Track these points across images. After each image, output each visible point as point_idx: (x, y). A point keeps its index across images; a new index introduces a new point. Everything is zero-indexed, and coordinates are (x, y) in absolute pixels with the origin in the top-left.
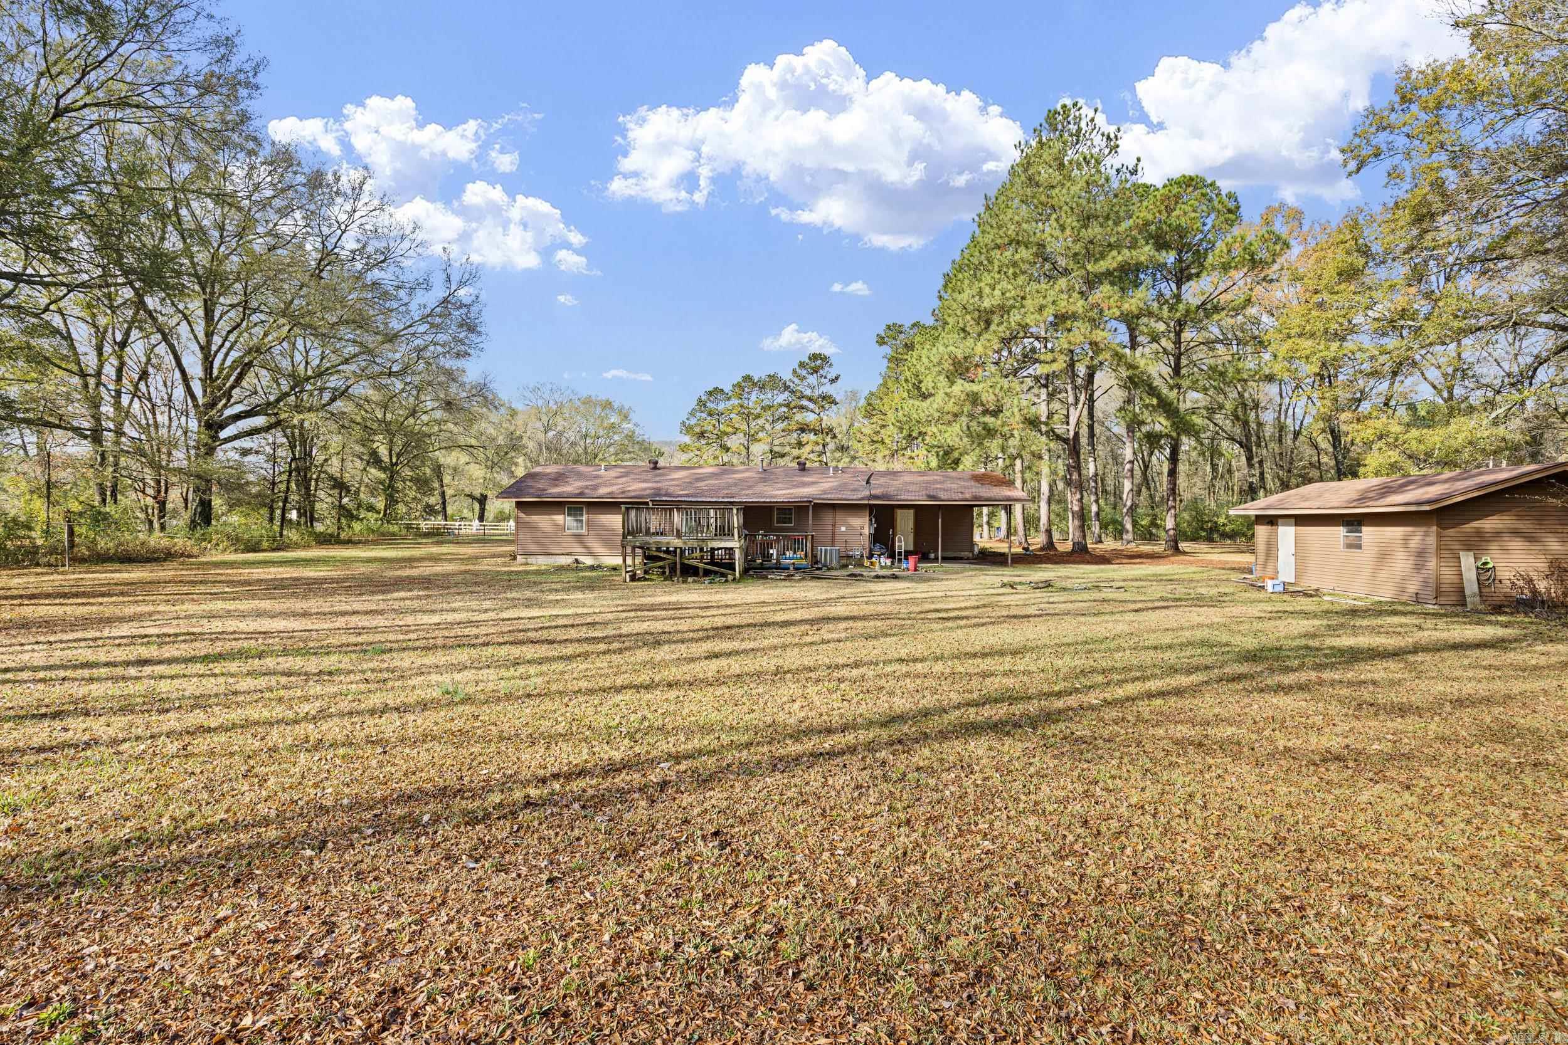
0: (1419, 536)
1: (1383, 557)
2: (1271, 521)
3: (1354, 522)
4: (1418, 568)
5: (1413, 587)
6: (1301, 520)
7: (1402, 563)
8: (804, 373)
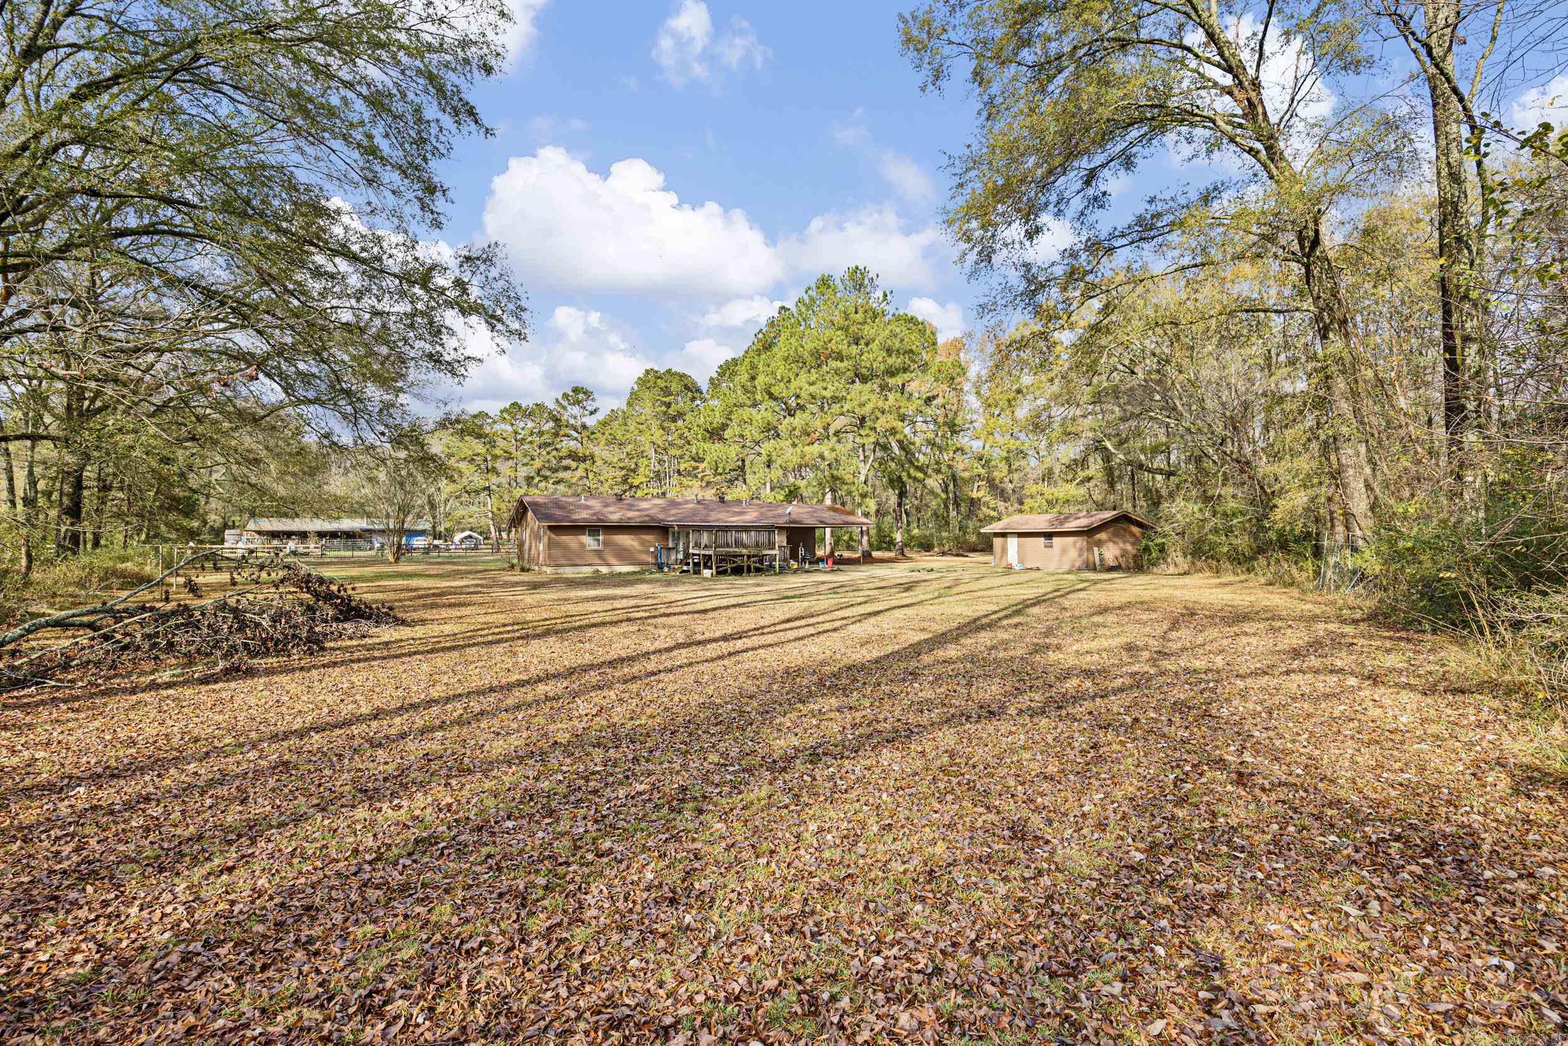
0: (1080, 542)
1: (1064, 551)
2: (1004, 535)
3: (1049, 535)
4: (1080, 555)
5: (1077, 565)
6: (1021, 535)
7: (1073, 554)
8: (565, 403)
